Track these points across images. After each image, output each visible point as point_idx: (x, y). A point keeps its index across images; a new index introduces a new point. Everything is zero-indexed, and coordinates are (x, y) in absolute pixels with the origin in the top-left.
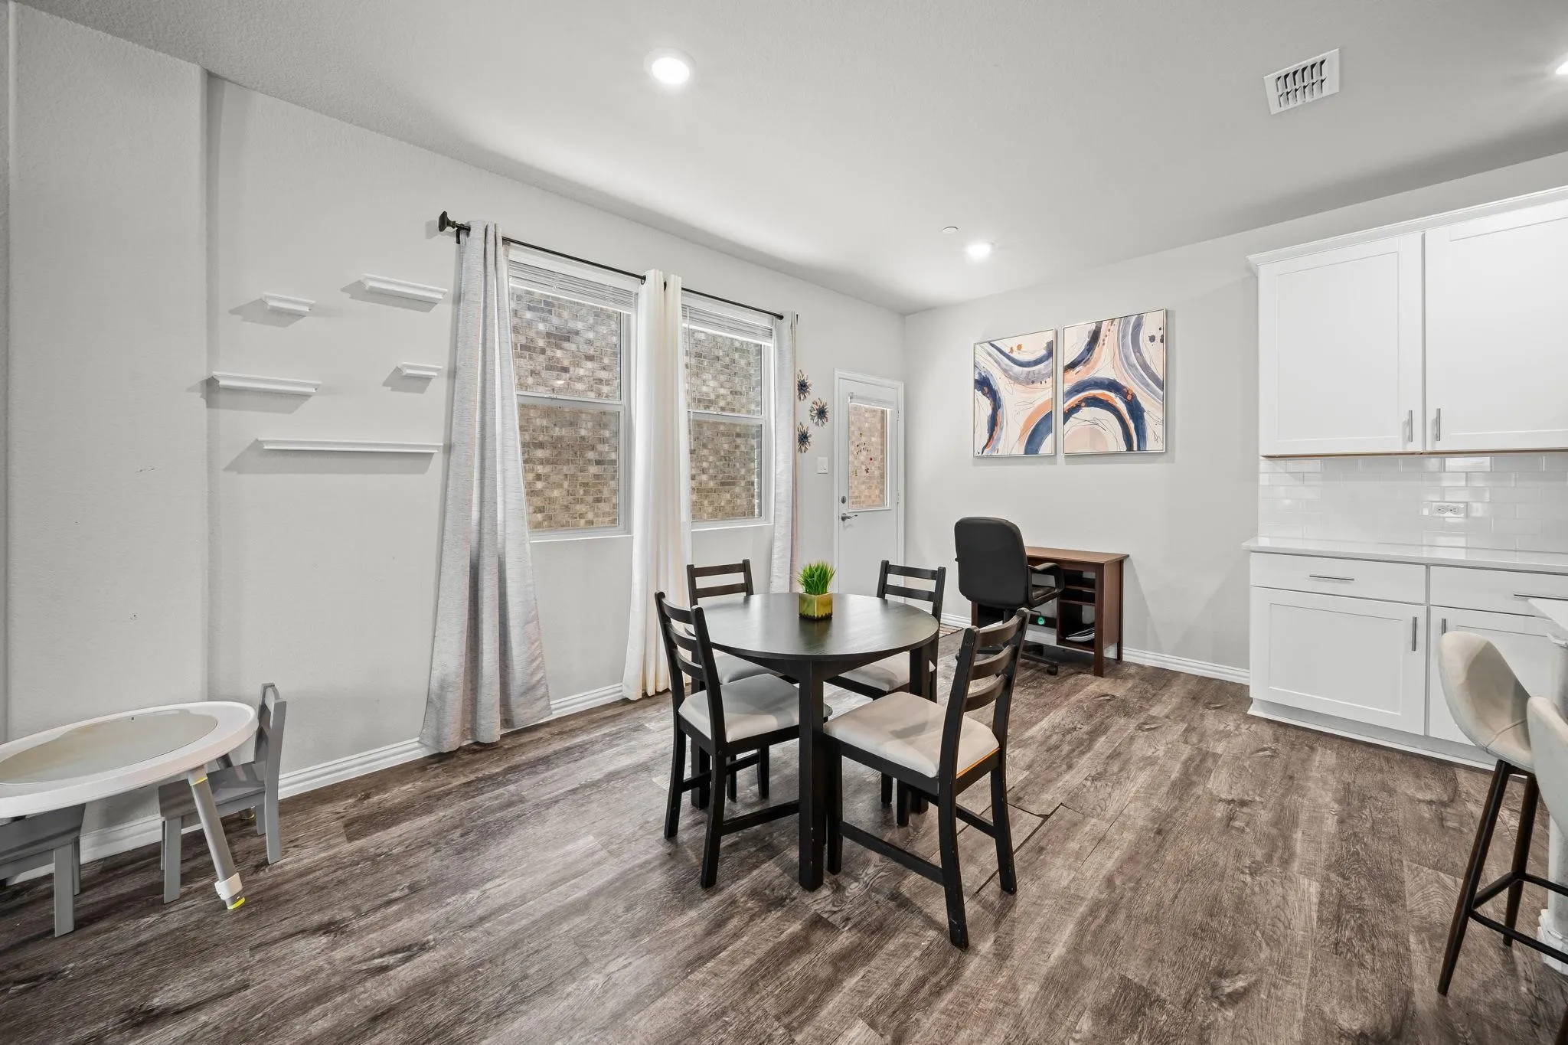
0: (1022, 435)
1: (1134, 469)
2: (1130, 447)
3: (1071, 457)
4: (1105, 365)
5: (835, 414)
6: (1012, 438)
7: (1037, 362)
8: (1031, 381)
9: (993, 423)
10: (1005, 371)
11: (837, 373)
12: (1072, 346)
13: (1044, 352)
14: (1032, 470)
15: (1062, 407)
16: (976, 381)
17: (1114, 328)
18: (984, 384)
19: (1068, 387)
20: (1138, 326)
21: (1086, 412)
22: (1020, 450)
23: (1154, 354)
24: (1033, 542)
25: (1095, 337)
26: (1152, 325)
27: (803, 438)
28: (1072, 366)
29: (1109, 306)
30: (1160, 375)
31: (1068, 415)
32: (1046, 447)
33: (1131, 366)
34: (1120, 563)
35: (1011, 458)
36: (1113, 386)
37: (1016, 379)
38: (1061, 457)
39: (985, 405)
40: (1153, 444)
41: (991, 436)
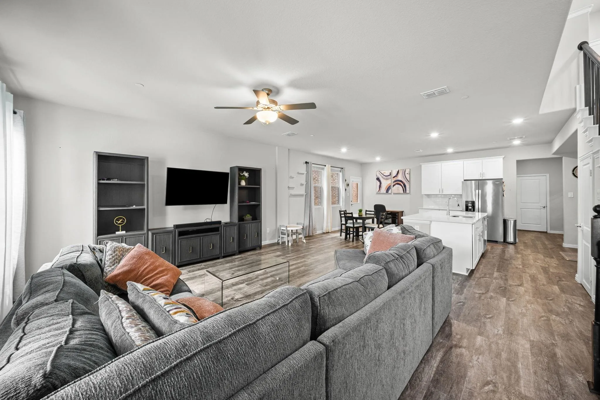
0: (386, 189)
1: (405, 196)
2: (404, 192)
3: (394, 194)
4: (400, 177)
5: (350, 185)
6: (383, 190)
7: (388, 176)
8: (387, 179)
9: (380, 187)
10: (382, 177)
11: (351, 177)
12: (394, 174)
13: (389, 174)
14: (387, 196)
15: (392, 185)
16: (377, 178)
17: (401, 171)
18: (378, 179)
19: (394, 181)
20: (405, 171)
21: (397, 186)
22: (385, 192)
23: (407, 176)
24: (388, 209)
25: (398, 172)
26: (407, 171)
27: (346, 190)
28: (394, 177)
29: (400, 167)
30: (409, 180)
31: (394, 186)
32: (390, 192)
33: (404, 178)
34: (402, 212)
35: (383, 194)
36: (401, 181)
37: (384, 179)
38: (392, 194)
39: (379, 183)
40: (407, 192)
41: (379, 189)
